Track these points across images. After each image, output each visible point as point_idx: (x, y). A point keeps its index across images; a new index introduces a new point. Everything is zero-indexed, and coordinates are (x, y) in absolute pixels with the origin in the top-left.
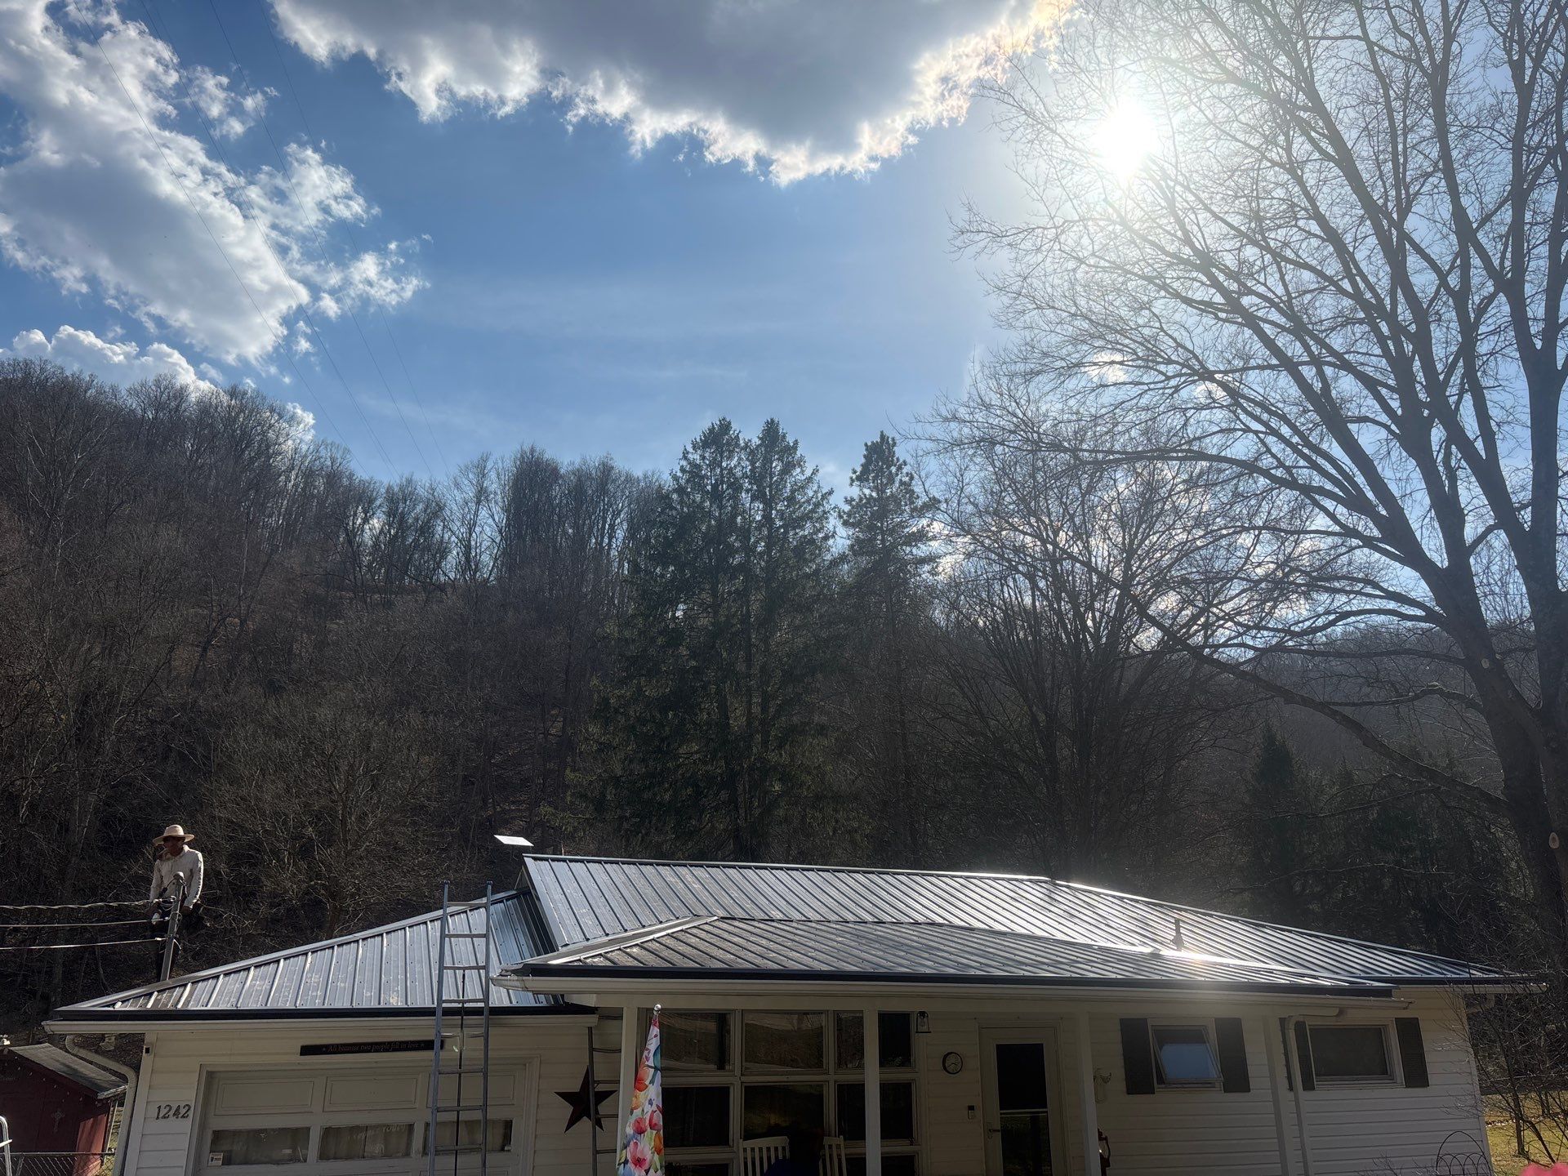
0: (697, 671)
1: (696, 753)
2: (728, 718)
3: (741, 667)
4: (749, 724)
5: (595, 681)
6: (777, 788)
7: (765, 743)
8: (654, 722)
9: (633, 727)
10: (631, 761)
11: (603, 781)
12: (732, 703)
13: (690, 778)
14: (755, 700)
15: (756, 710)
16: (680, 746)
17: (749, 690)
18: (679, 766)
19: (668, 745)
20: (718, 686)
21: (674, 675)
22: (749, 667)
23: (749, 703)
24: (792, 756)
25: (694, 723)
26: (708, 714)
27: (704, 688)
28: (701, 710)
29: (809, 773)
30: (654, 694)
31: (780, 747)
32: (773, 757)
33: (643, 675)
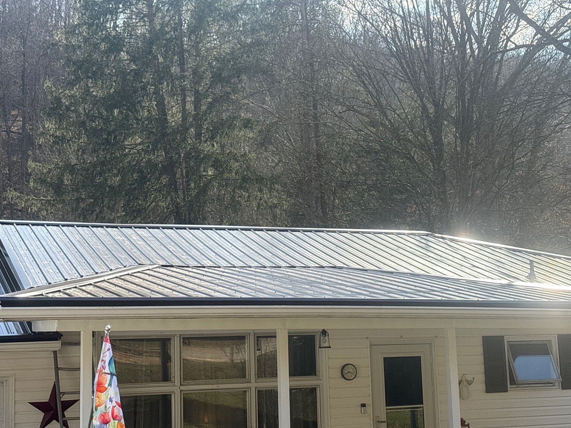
0: (138, 74)
1: (140, 144)
2: (165, 115)
3: (175, 70)
4: (184, 119)
5: (48, 84)
6: (210, 173)
7: (198, 135)
8: (101, 118)
9: (83, 123)
10: (83, 153)
11: (60, 168)
12: (169, 102)
13: (135, 165)
14: (188, 99)
15: (190, 107)
16: (125, 139)
17: (183, 90)
18: (126, 155)
19: (115, 137)
20: (156, 87)
21: (117, 77)
22: (183, 70)
23: (184, 101)
24: (222, 147)
25: (137, 119)
26: (148, 111)
27: (144, 88)
28: (143, 108)
29: (237, 161)
30: (100, 94)
31: (212, 138)
32: (206, 148)
33: (89, 77)
